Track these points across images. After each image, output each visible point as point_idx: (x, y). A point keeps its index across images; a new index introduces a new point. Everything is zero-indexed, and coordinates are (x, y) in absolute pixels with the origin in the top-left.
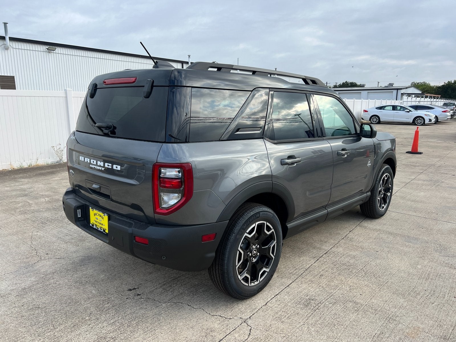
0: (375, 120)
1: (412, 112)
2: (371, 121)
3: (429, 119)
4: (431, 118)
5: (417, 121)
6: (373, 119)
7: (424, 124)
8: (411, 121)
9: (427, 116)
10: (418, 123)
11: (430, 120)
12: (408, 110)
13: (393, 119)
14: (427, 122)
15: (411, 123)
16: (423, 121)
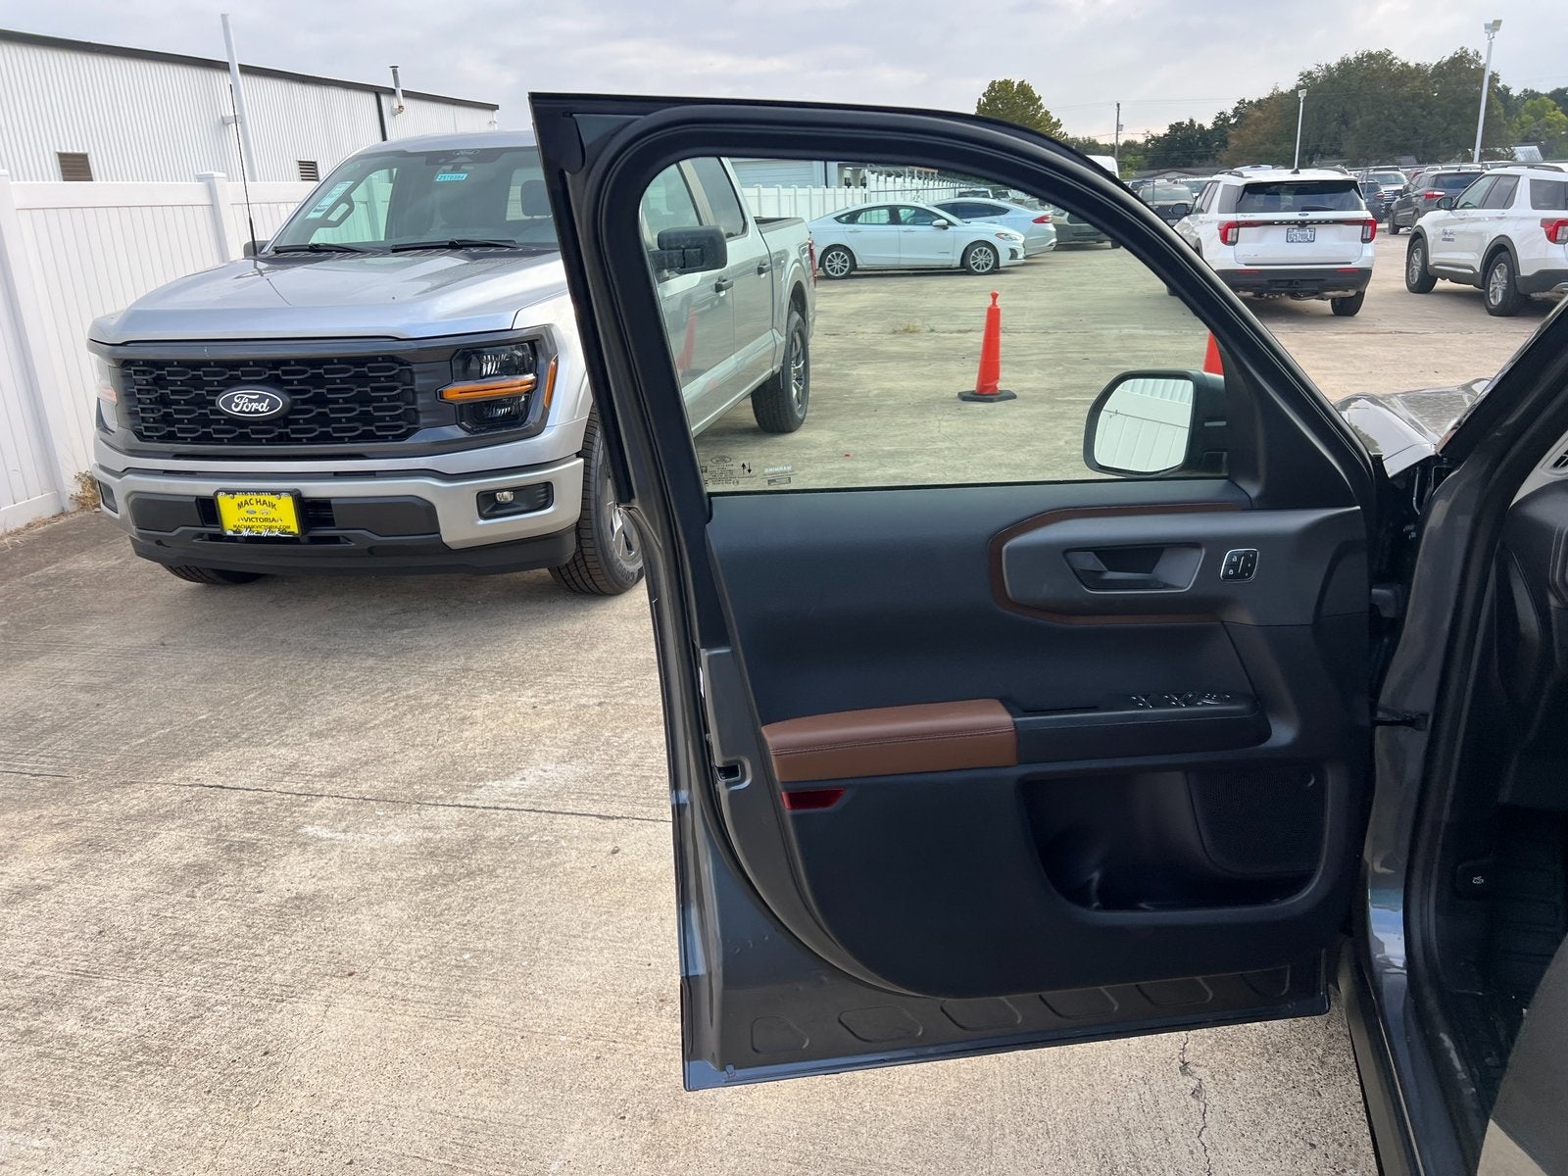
0: (837, 264)
1: (955, 228)
2: (825, 270)
3: (1011, 249)
4: (1014, 244)
5: (974, 259)
6: (830, 261)
7: (996, 270)
8: (957, 262)
9: (1003, 238)
10: (978, 268)
11: (1014, 254)
12: (944, 222)
13: (898, 256)
14: (1004, 260)
15: (957, 268)
16: (992, 258)
